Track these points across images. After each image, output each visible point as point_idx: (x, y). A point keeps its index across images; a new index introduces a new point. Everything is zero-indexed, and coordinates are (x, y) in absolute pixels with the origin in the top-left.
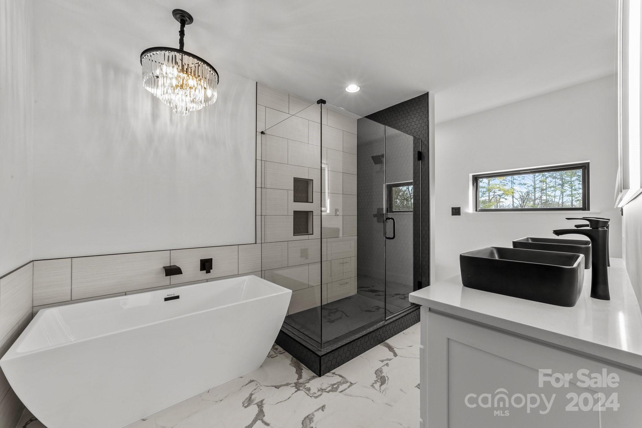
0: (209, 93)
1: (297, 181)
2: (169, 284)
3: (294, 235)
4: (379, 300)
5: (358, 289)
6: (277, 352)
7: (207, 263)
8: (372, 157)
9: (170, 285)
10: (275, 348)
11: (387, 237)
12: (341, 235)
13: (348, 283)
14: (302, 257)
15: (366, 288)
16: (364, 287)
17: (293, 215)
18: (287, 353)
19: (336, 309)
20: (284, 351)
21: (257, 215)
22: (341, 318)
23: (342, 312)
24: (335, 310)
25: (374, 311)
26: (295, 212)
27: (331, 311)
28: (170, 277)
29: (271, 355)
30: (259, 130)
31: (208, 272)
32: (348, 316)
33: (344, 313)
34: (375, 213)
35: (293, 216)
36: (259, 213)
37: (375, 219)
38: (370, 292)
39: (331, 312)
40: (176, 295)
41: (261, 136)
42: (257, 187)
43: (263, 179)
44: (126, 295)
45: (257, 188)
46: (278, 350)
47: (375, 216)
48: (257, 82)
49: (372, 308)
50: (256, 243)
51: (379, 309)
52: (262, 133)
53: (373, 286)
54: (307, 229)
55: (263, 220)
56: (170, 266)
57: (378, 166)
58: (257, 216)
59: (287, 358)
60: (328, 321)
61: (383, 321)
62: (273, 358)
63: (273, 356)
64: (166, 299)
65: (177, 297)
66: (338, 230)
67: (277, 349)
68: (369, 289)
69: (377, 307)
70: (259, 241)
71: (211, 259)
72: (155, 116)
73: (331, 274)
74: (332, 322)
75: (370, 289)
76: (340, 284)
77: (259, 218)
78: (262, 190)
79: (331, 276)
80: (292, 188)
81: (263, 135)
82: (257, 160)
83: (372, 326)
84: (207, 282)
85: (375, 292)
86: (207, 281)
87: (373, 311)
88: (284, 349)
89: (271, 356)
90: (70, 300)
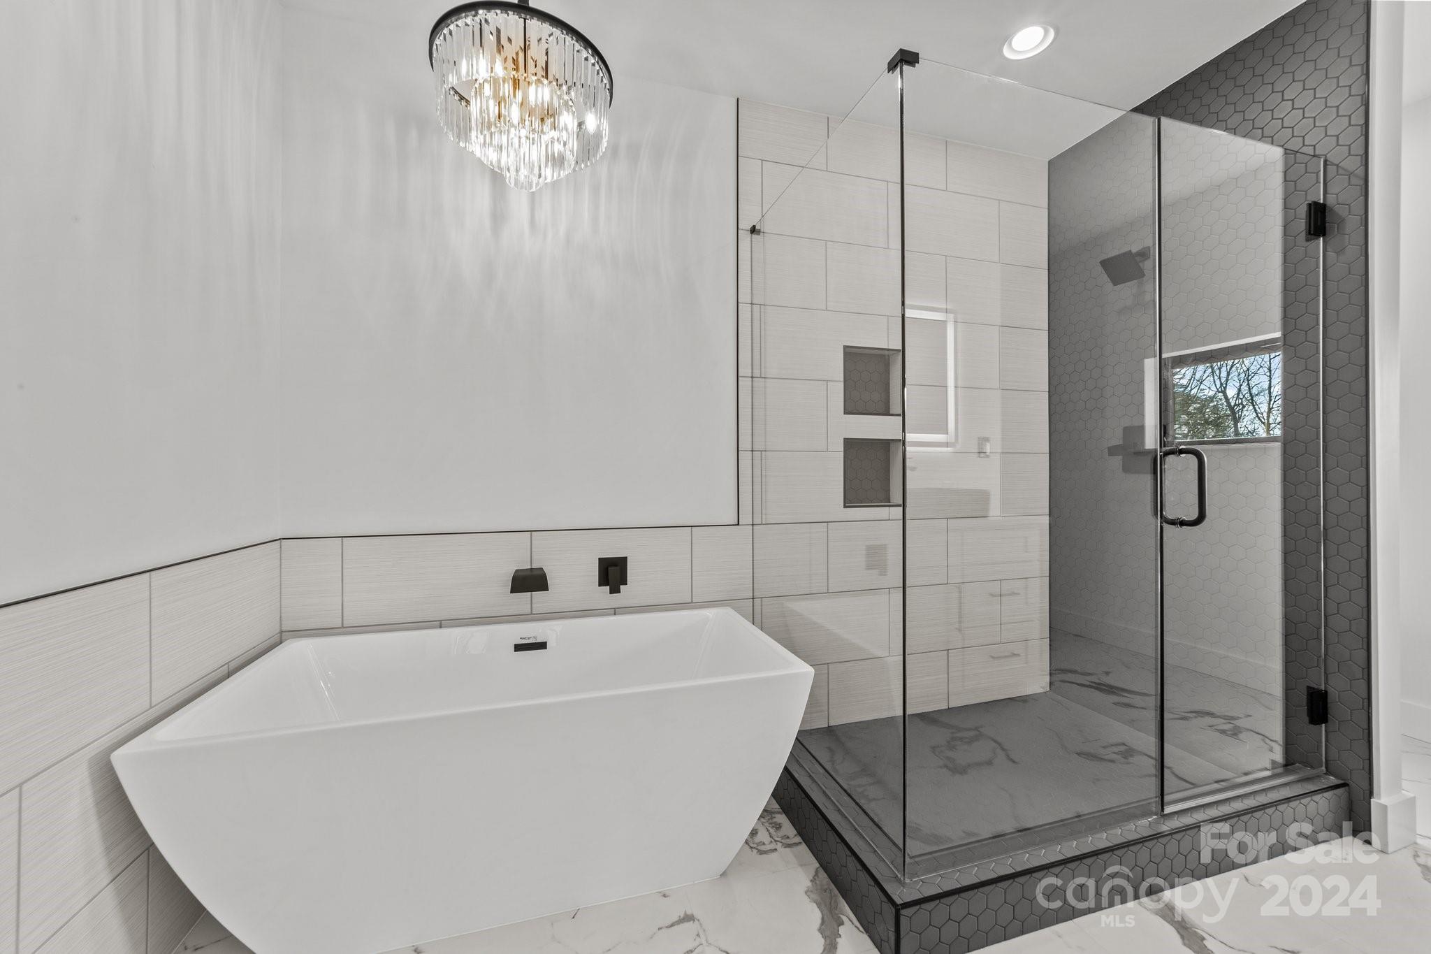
0: (591, 122)
1: (853, 356)
2: (530, 612)
3: (845, 507)
4: (1132, 723)
5: (1051, 674)
6: (778, 835)
7: (613, 568)
8: (1104, 264)
9: (532, 614)
10: (775, 823)
11: (1170, 517)
12: (995, 509)
13: (1018, 655)
14: (869, 567)
15: (1082, 674)
16: (1075, 672)
17: (843, 450)
18: (804, 846)
19: (976, 729)
20: (798, 839)
21: (740, 449)
22: (989, 763)
23: (996, 742)
24: (972, 733)
25: (1112, 761)
26: (849, 444)
27: (959, 735)
28: (531, 595)
29: (758, 844)
30: (746, 225)
31: (615, 590)
32: (1014, 762)
33: (1003, 749)
34: (1117, 440)
35: (843, 453)
36: (745, 444)
37: (1117, 461)
38: (1093, 690)
39: (961, 739)
40: (539, 640)
41: (749, 239)
42: (740, 375)
43: (757, 354)
44: (441, 627)
45: (740, 378)
46: (781, 833)
47: (1113, 451)
48: (738, 99)
49: (1104, 747)
50: (738, 524)
51: (1132, 756)
52: (753, 230)
53: (1107, 673)
54: (887, 491)
55: (757, 462)
56: (531, 569)
57: (1127, 291)
58: (740, 452)
59: (801, 865)
60: (946, 766)
61: (1150, 814)
62: (762, 852)
63: (762, 848)
64: (519, 648)
65: (542, 646)
66: (984, 497)
67: (778, 827)
68: (1094, 679)
69: (1122, 748)
70: (746, 518)
71: (625, 559)
72: (498, 217)
73: (960, 622)
74: (958, 770)
75: (1097, 681)
76: (993, 657)
77: (745, 458)
78: (755, 384)
79: (960, 630)
80: (840, 376)
81: (754, 236)
82: (739, 304)
83: (1104, 826)
84: (615, 614)
85: (1113, 693)
86: (615, 611)
87: (1106, 757)
88: (800, 833)
89: (759, 848)
90: (340, 625)
